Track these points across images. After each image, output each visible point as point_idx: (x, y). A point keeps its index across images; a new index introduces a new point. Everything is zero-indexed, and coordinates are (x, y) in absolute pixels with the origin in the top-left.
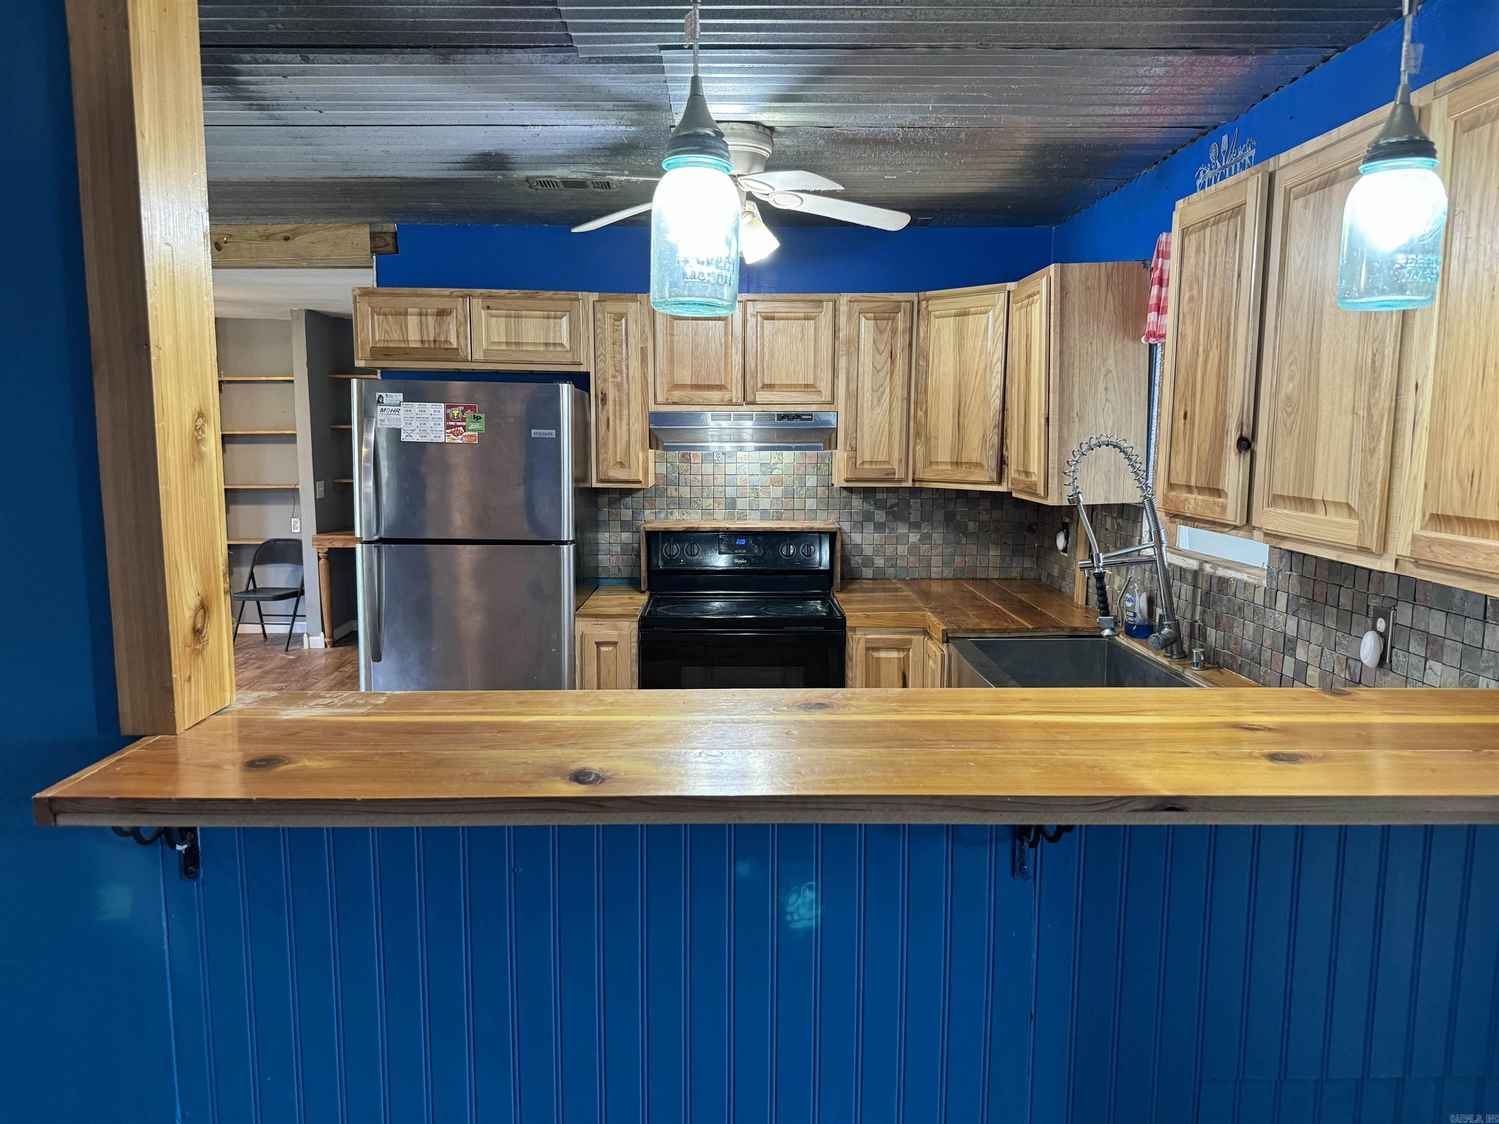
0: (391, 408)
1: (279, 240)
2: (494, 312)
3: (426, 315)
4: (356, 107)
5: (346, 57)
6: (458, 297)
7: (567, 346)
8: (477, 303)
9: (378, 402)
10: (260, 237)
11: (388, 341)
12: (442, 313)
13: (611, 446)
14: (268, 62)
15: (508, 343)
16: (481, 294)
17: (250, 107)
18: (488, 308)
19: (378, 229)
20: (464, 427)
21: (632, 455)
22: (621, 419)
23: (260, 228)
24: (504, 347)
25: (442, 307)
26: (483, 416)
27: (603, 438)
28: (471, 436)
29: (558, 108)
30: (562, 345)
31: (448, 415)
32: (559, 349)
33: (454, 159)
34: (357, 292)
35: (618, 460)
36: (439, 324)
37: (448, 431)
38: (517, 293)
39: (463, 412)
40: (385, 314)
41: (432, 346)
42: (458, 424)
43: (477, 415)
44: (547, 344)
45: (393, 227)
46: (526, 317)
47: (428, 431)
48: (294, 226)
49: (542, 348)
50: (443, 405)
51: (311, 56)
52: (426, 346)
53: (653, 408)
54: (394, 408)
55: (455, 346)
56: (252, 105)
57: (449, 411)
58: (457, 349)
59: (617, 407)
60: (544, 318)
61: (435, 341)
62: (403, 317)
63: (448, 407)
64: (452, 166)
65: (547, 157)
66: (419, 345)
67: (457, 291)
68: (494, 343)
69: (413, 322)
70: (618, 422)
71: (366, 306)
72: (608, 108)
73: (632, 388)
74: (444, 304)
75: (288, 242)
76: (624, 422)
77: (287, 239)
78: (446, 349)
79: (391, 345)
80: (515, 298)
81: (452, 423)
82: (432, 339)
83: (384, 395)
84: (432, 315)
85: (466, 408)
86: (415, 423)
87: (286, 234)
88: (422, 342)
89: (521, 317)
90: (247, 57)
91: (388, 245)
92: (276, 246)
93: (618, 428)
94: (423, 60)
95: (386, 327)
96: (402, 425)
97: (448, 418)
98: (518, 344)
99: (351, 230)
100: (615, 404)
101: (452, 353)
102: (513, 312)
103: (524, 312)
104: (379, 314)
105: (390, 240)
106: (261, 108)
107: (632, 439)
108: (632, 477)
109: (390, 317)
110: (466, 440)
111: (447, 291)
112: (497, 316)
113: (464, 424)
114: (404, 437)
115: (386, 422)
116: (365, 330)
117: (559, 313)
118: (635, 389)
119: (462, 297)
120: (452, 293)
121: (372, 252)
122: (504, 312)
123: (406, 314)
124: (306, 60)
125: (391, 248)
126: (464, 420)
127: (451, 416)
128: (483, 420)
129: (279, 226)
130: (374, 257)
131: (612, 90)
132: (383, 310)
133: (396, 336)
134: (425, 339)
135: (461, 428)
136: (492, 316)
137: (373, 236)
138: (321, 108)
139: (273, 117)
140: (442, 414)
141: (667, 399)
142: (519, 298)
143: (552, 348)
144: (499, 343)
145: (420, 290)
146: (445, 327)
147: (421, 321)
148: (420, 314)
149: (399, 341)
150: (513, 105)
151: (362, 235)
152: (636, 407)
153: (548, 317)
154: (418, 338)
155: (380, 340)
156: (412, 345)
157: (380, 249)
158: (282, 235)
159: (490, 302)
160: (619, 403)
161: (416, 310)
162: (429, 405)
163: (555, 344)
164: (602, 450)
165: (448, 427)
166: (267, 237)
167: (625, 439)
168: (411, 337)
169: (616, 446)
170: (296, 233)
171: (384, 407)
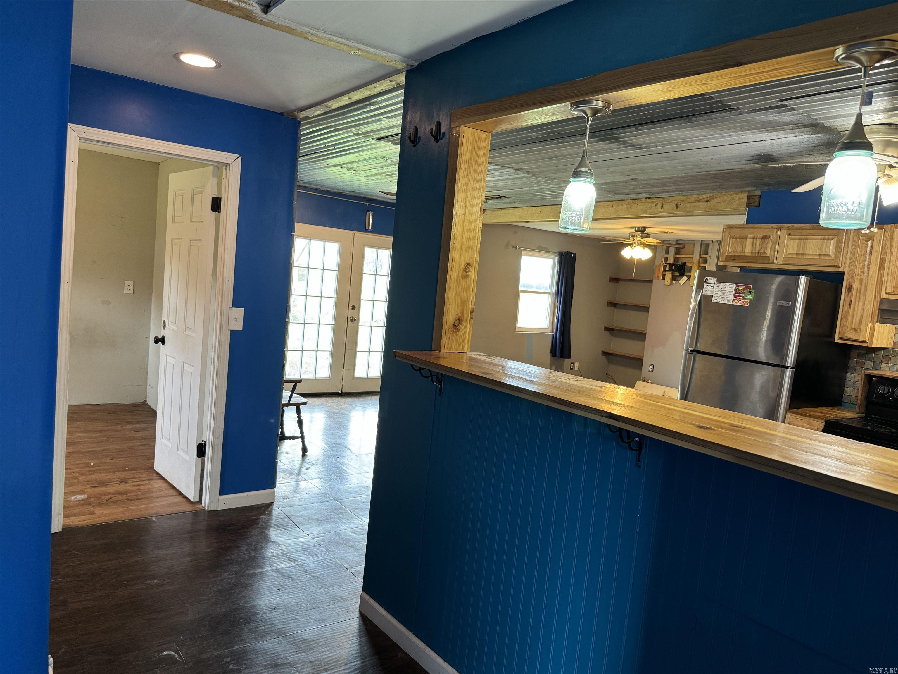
0: (710, 285)
1: (703, 202)
2: (793, 237)
3: (757, 239)
4: (676, 143)
5: (652, 126)
6: (775, 229)
7: (833, 256)
8: (784, 232)
9: (705, 281)
10: (696, 201)
11: (735, 252)
12: (765, 238)
13: (850, 318)
14: (625, 133)
15: (797, 254)
16: (788, 227)
17: (636, 149)
18: (790, 234)
19: (752, 194)
20: (743, 297)
21: (863, 325)
22: (859, 302)
23: (696, 196)
24: (795, 256)
25: (765, 234)
26: (754, 291)
27: (845, 312)
28: (746, 302)
29: (764, 132)
30: (829, 255)
31: (736, 290)
32: (827, 258)
33: (745, 159)
34: (726, 227)
35: (853, 327)
36: (762, 244)
37: (735, 298)
38: (809, 226)
39: (744, 289)
40: (736, 238)
41: (757, 255)
42: (740, 295)
43: (751, 291)
44: (820, 255)
45: (759, 193)
46: (810, 239)
47: (725, 298)
48: (711, 195)
49: (817, 257)
50: (735, 284)
51: (639, 128)
52: (754, 255)
53: (884, 296)
54: (711, 285)
55: (768, 255)
56: (637, 148)
57: (737, 288)
58: (769, 257)
59: (858, 295)
60: (821, 240)
61: (758, 253)
62: (744, 240)
63: (737, 286)
64: (749, 162)
65: (793, 153)
66: (750, 255)
67: (775, 226)
68: (789, 254)
69: (749, 242)
70: (857, 303)
71: (728, 234)
72: (790, 128)
73: (870, 282)
74: (766, 233)
75: (708, 203)
76: (861, 304)
77: (707, 201)
78: (763, 257)
79: (736, 254)
80: (806, 229)
81: (737, 295)
82: (757, 251)
83: (708, 278)
84: (759, 239)
85: (746, 287)
86: (720, 293)
87: (707, 199)
88: (752, 253)
89: (807, 239)
90: (618, 132)
91: (756, 202)
92: (702, 205)
93: (856, 307)
94: (679, 123)
95: (735, 245)
96: (714, 294)
97: (736, 292)
98: (803, 254)
99: (737, 195)
100: (857, 292)
101: (766, 259)
102: (803, 237)
103: (810, 237)
104: (733, 238)
105: (757, 199)
106: (640, 148)
107: (865, 314)
108: (861, 339)
109: (738, 240)
110: (742, 304)
111: (770, 226)
112: (794, 239)
113: (743, 295)
114: (713, 300)
115: (707, 292)
116: (725, 247)
117: (831, 237)
118: (872, 284)
119: (777, 229)
120: (772, 227)
121: (747, 206)
122: (799, 237)
123: (746, 238)
124: (638, 130)
125: (757, 204)
126: (744, 293)
127: (738, 290)
128: (753, 294)
129: (705, 195)
130: (747, 209)
131: (781, 121)
132: (736, 236)
133: (739, 249)
134: (754, 251)
135: (741, 298)
136: (791, 239)
137: (749, 198)
138: (662, 146)
139: (648, 151)
140: (733, 290)
141: (894, 291)
142: (810, 229)
143: (823, 257)
144: (793, 254)
145: (756, 226)
146: (765, 245)
147: (753, 242)
148: (754, 238)
149: (741, 252)
150: (742, 134)
151: (744, 197)
152: (871, 295)
153: (823, 240)
154: (750, 251)
155: (731, 252)
156: (747, 255)
157: (750, 204)
158: (705, 199)
159: (790, 232)
160: (859, 291)
161: (752, 236)
162: (728, 284)
163: (825, 255)
164: (844, 320)
165: (735, 296)
166: (699, 201)
167: (859, 314)
168: (747, 250)
169: (853, 318)
170: (712, 198)
171: (707, 284)
